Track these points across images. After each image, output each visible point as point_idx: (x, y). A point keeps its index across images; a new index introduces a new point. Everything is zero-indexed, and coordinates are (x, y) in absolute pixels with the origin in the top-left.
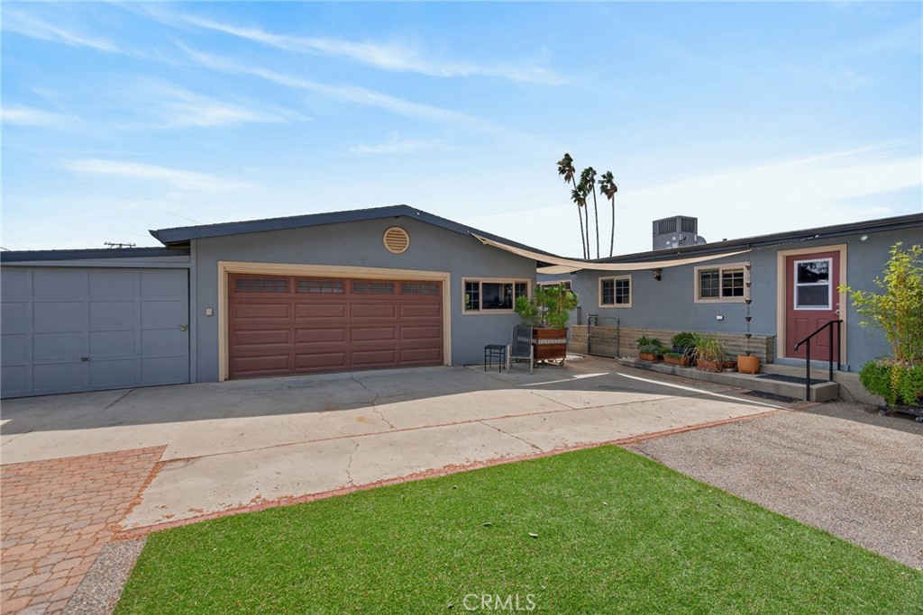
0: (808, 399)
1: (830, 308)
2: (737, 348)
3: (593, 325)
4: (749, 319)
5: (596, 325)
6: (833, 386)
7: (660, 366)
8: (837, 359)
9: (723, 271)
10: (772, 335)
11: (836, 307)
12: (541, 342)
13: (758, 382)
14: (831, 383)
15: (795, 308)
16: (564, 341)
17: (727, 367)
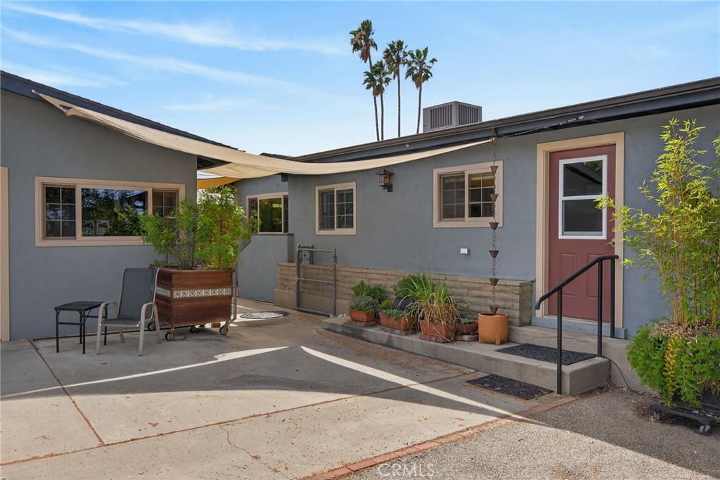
0: (560, 392)
1: (604, 236)
2: (482, 301)
3: (305, 262)
4: (495, 254)
5: (312, 262)
6: (600, 365)
7: (374, 332)
8: (610, 319)
9: (470, 176)
10: (530, 279)
11: (611, 235)
12: (179, 294)
13: (496, 360)
14: (598, 360)
15: (560, 237)
16: (225, 292)
17: (463, 334)
